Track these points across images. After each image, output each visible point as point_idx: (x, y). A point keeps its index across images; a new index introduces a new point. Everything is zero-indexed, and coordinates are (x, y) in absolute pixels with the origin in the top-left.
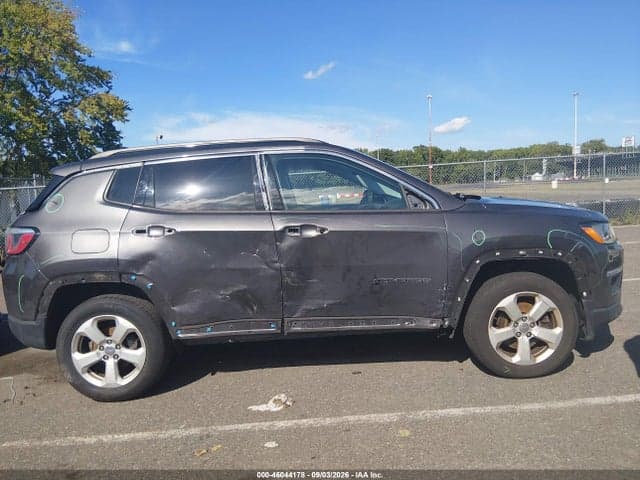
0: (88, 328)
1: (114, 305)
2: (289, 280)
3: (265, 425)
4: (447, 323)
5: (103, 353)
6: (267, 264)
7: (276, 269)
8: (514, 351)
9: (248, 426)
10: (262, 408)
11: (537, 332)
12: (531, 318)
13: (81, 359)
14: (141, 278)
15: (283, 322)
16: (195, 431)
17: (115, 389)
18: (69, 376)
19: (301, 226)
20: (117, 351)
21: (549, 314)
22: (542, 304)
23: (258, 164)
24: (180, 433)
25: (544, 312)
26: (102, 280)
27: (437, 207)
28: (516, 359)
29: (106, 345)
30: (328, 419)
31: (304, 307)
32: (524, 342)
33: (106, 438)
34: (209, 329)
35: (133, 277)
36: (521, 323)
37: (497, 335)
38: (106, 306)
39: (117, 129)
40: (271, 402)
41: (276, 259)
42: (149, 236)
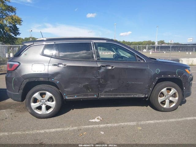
0: (37, 95)
1: (46, 88)
2: (101, 82)
3: (97, 126)
4: (147, 96)
5: (41, 103)
6: (95, 77)
7: (98, 78)
8: (164, 104)
9: (92, 126)
10: (93, 120)
11: (171, 99)
12: (170, 95)
13: (33, 105)
14: (55, 80)
15: (98, 94)
16: (75, 128)
17: (45, 115)
18: (30, 111)
19: (106, 66)
20: (46, 103)
21: (175, 94)
22: (173, 91)
23: (92, 45)
24: (71, 128)
25: (174, 93)
26: (42, 80)
27: (146, 61)
28: (165, 106)
29: (42, 101)
30: (115, 124)
31: (106, 90)
32: (167, 101)
33: (47, 131)
34: (76, 96)
35: (53, 80)
36: (167, 96)
37: (160, 99)
38: (43, 88)
39: (18, 27)
40: (96, 119)
41: (98, 75)
42: (58, 66)
